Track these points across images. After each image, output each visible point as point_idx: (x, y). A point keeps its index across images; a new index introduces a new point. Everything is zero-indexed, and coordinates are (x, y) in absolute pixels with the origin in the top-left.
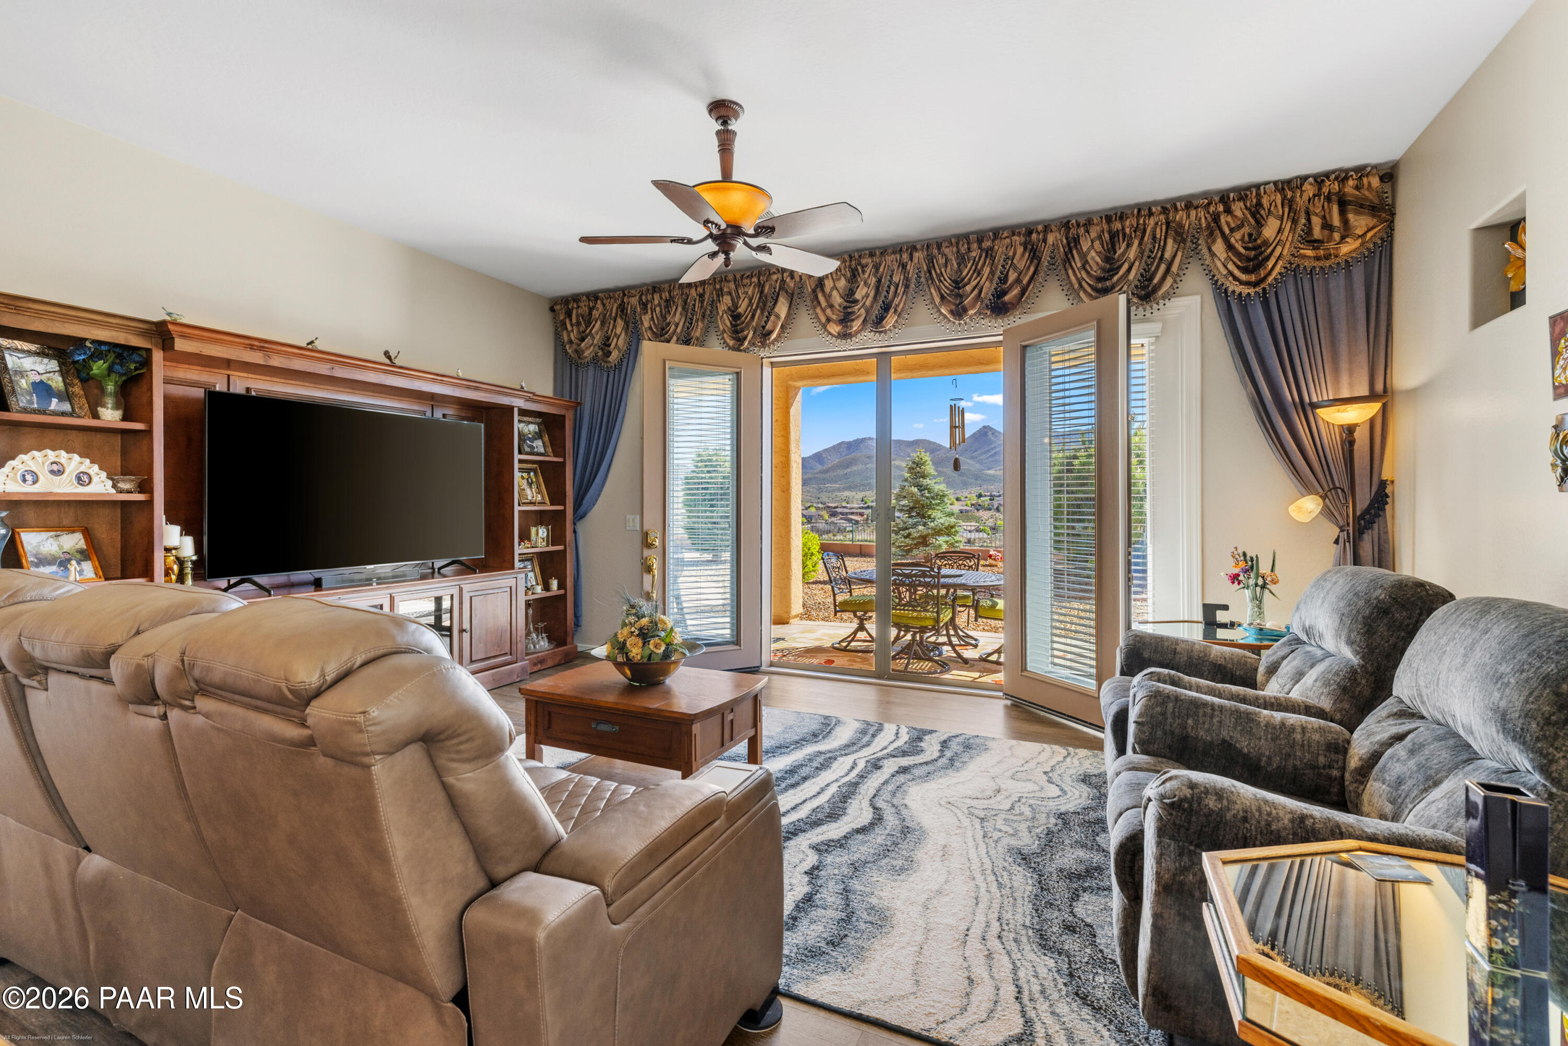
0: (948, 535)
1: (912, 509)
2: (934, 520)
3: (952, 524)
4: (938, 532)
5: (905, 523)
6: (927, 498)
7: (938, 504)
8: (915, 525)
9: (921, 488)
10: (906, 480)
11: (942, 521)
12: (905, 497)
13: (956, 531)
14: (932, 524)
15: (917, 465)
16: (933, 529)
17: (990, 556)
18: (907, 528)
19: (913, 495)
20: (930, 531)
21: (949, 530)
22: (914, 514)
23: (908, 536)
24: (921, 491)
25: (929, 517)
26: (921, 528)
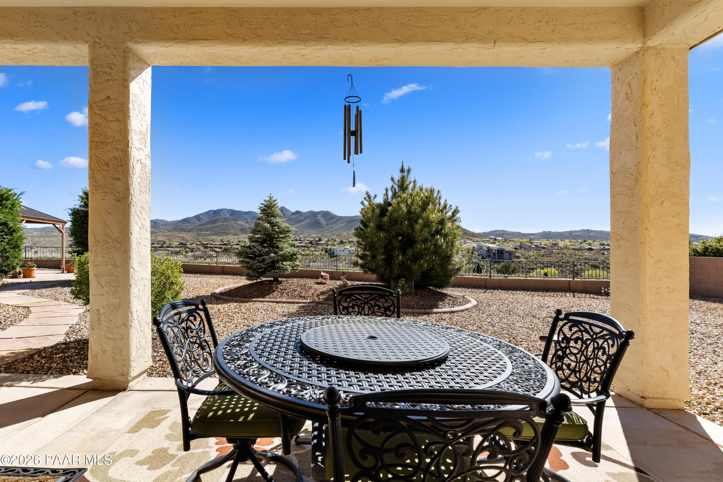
0: (290, 260)
1: (264, 241)
2: (282, 249)
3: (295, 252)
4: (285, 258)
5: (260, 251)
6: (277, 232)
7: (283, 238)
8: (268, 253)
9: (273, 225)
10: (259, 219)
11: (289, 250)
12: (259, 231)
13: (297, 258)
14: (281, 252)
15: (268, 208)
16: (282, 256)
17: (322, 277)
18: (260, 256)
19: (266, 229)
20: (280, 258)
21: (291, 257)
22: (265, 245)
23: (263, 261)
24: (272, 227)
25: (277, 247)
26: (272, 255)
